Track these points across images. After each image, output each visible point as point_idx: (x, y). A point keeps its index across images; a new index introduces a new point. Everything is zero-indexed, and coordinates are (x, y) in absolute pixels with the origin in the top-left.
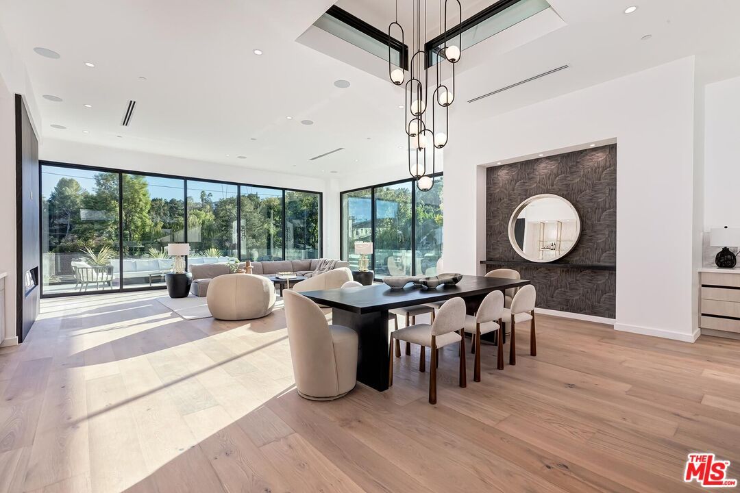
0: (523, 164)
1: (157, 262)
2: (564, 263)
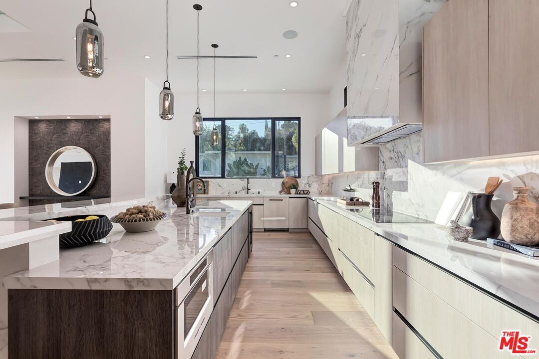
0: (58, 121)
2: (86, 196)
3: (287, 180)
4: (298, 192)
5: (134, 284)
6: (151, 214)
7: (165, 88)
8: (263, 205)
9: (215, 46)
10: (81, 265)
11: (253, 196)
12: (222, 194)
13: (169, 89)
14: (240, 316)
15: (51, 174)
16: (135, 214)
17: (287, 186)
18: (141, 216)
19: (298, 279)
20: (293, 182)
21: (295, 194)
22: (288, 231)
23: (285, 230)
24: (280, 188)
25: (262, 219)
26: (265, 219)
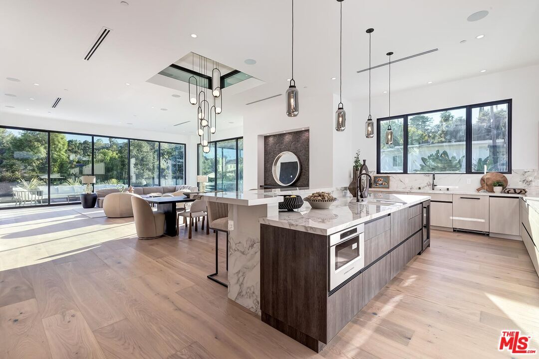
0: (279, 135)
1: (73, 187)
2: (294, 185)
3: (488, 176)
4: (506, 191)
5: (308, 229)
6: (326, 197)
7: (339, 109)
8: (452, 202)
9: (390, 54)
10: (287, 218)
11: (440, 192)
12: (403, 189)
13: (342, 108)
14: (398, 291)
15: (275, 171)
16: (317, 197)
17: (488, 183)
18: (320, 198)
19: (478, 282)
20: (499, 178)
21: (501, 192)
22: (488, 235)
23: (484, 234)
24: (478, 185)
25: (451, 218)
26: (454, 218)
